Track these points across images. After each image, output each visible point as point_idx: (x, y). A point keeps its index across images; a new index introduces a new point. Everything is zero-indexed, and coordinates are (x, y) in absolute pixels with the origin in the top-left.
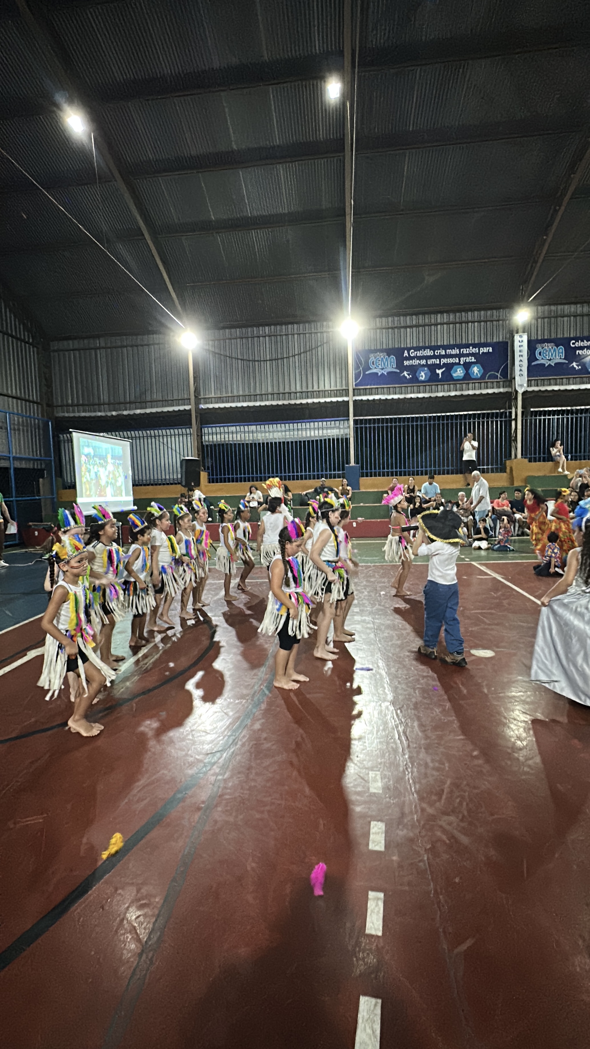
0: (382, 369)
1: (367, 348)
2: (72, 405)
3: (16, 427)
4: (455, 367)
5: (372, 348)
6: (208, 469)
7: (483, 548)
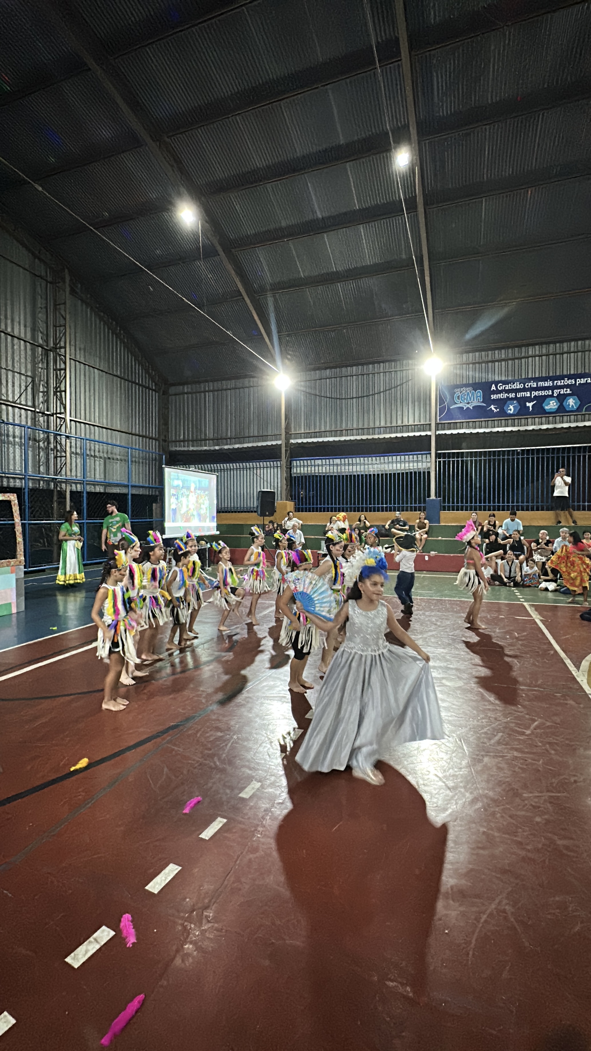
0: (468, 403)
1: (452, 384)
2: (184, 441)
3: (137, 460)
4: (548, 400)
5: (458, 383)
6: (295, 499)
7: (550, 590)
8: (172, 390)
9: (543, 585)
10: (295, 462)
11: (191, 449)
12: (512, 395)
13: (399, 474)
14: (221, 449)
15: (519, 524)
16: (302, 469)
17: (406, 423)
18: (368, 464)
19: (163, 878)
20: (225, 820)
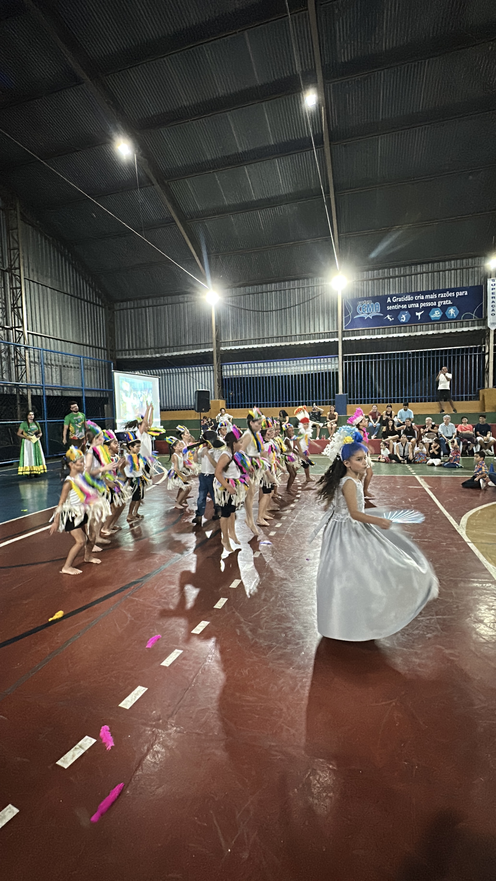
0: (368, 314)
1: (355, 297)
2: (129, 350)
3: (89, 367)
4: (433, 309)
5: (360, 297)
6: (226, 398)
7: (436, 464)
8: (117, 306)
9: (431, 461)
10: (225, 366)
11: (136, 357)
12: (404, 306)
13: (312, 374)
14: (161, 356)
15: (411, 413)
16: (231, 372)
17: (317, 331)
18: (287, 367)
19: (134, 697)
20: (181, 651)
